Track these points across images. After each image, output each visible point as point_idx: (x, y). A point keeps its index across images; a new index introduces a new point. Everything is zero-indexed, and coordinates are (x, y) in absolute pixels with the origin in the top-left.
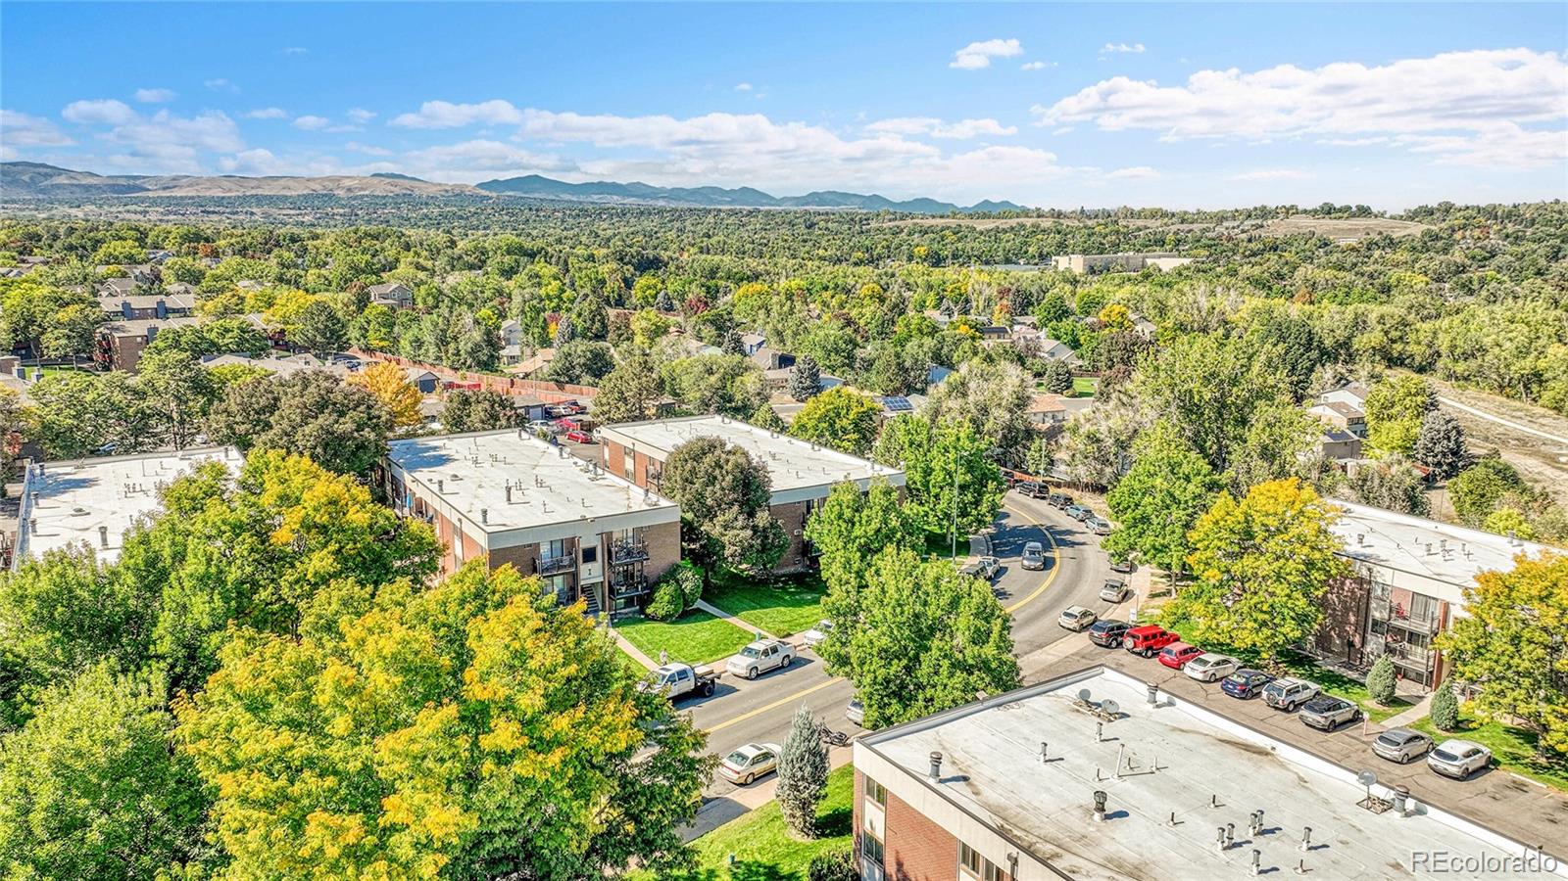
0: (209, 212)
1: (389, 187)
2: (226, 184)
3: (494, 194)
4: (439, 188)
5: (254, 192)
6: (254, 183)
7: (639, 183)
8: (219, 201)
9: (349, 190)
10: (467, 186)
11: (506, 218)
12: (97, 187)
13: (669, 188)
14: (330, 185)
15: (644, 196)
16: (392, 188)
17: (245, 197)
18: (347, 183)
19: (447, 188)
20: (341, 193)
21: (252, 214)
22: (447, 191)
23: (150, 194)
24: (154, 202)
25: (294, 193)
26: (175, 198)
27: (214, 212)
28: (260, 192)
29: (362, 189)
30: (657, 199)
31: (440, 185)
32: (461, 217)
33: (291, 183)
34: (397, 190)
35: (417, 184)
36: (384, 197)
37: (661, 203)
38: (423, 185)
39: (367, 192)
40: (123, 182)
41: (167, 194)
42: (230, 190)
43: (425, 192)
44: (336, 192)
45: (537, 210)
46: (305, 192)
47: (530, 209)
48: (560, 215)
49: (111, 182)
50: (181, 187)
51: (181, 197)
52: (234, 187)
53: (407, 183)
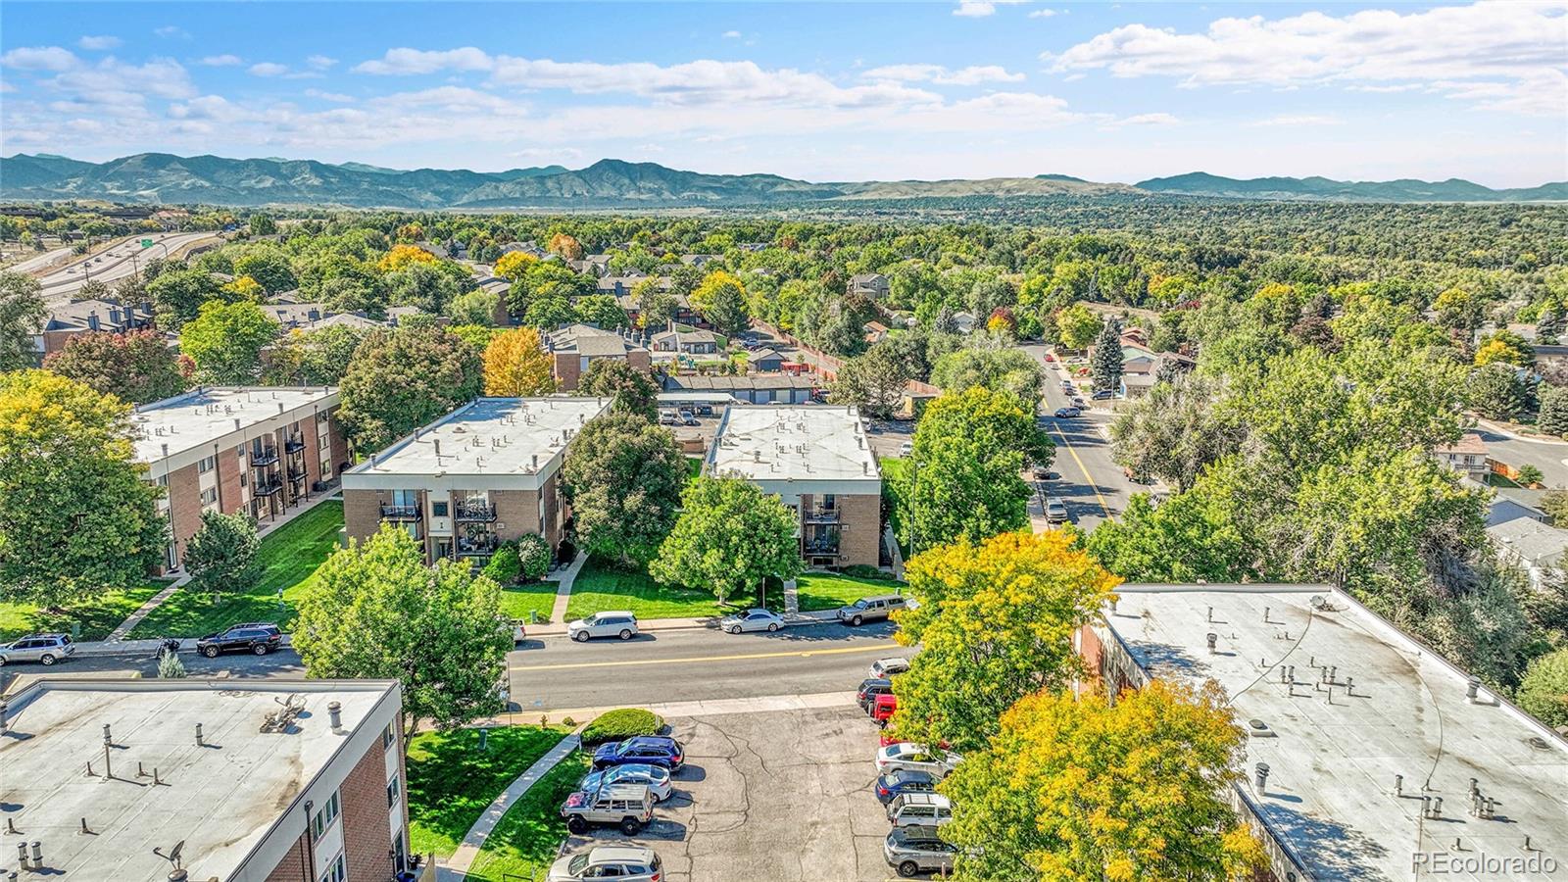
0: (881, 214)
1: (1046, 188)
2: (904, 188)
3: (1150, 193)
4: (1094, 187)
5: (925, 195)
6: (926, 187)
7: (1318, 178)
8: (894, 204)
9: (1008, 191)
10: (1122, 185)
11: (1146, 216)
12: (806, 193)
13: (1355, 181)
14: (991, 186)
15: (1321, 192)
16: (1049, 189)
17: (917, 200)
18: (1007, 184)
19: (1103, 187)
20: (1001, 194)
21: (917, 214)
22: (1101, 190)
23: (843, 198)
24: (844, 205)
25: (960, 195)
26: (861, 201)
27: (885, 213)
28: (930, 194)
29: (1021, 190)
30: (1338, 194)
31: (1096, 184)
32: (1102, 216)
33: (959, 186)
34: (1053, 191)
35: (1073, 184)
36: (1039, 197)
37: (1343, 200)
38: (1079, 184)
39: (1024, 193)
40: (826, 188)
41: (856, 198)
42: (906, 194)
43: (1077, 191)
44: (996, 194)
45: (1182, 208)
46: (969, 194)
47: (1175, 207)
48: (1205, 212)
49: (819, 188)
50: (868, 191)
51: (866, 201)
52: (910, 191)
53: (1063, 183)
